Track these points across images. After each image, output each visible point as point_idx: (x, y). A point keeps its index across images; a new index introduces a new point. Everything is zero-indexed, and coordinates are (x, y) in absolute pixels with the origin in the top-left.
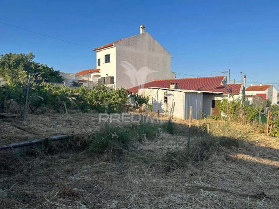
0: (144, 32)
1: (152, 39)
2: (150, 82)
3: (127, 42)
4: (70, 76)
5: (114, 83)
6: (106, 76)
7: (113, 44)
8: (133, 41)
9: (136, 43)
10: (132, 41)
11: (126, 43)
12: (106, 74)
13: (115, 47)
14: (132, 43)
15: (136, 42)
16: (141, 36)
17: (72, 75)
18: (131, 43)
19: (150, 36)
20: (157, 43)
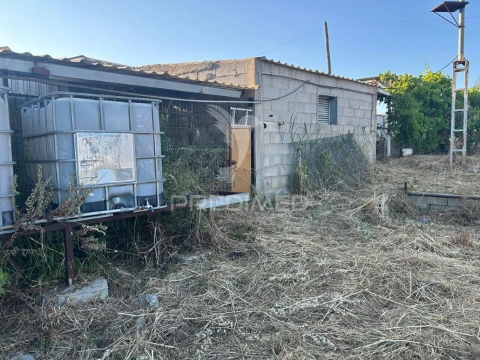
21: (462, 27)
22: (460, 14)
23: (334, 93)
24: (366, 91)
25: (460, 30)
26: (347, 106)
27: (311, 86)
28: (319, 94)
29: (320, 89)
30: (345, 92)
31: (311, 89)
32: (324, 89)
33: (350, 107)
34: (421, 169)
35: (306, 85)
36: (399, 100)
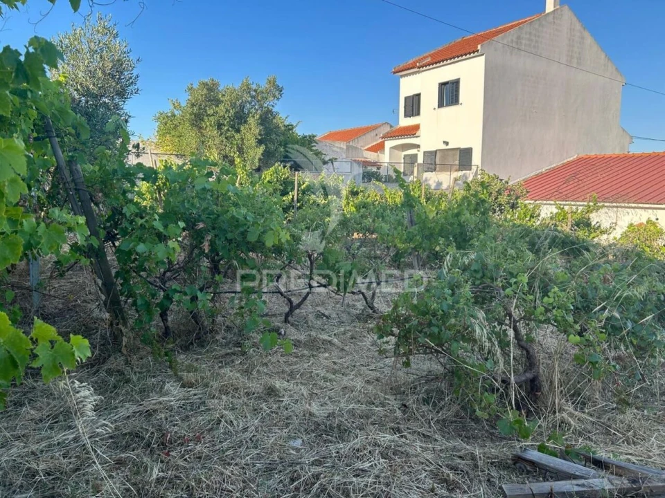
0: (558, 7)
1: (578, 26)
2: (565, 161)
3: (514, 39)
4: (334, 149)
5: (474, 168)
6: (444, 147)
7: (479, 47)
8: (530, 34)
9: (537, 42)
10: (528, 36)
11: (512, 40)
12: (444, 142)
13: (483, 55)
14: (527, 42)
15: (539, 37)
16: (550, 18)
17: (340, 148)
18: (524, 42)
19: (575, 19)
20: (589, 40)
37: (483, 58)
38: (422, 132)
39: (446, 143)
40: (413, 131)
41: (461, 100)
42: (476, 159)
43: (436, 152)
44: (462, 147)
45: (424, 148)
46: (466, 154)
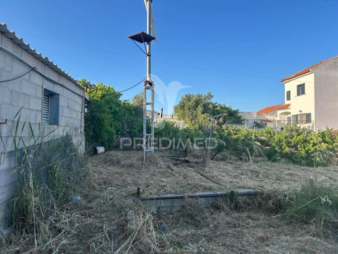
4: (251, 115)
5: (312, 122)
6: (300, 113)
7: (310, 70)
11: (331, 65)
17: (254, 115)
21: (149, 55)
22: (148, 46)
23: (56, 89)
24: (79, 93)
25: (148, 57)
26: (66, 105)
27: (37, 75)
28: (44, 87)
29: (46, 82)
30: (66, 90)
31: (37, 79)
32: (49, 82)
33: (68, 107)
34: (123, 166)
35: (32, 72)
36: (96, 105)
37: (313, 74)
38: (291, 106)
39: (301, 111)
40: (287, 106)
41: (306, 92)
42: (313, 118)
43: (297, 115)
44: (307, 113)
45: (292, 114)
46: (308, 116)
